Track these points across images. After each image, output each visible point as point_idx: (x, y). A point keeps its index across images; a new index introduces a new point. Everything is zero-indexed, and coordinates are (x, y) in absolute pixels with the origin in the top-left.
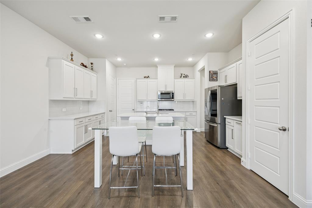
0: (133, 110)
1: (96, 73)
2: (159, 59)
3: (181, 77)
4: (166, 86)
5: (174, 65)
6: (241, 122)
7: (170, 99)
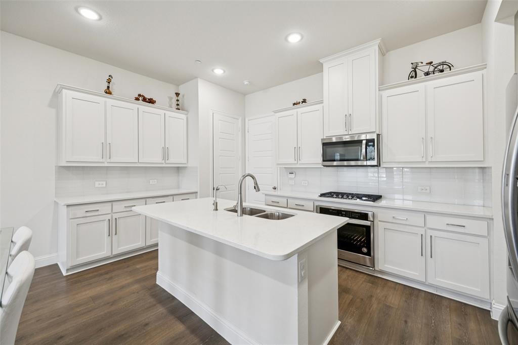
0: (274, 188)
1: (185, 112)
3: (414, 76)
4: (348, 119)
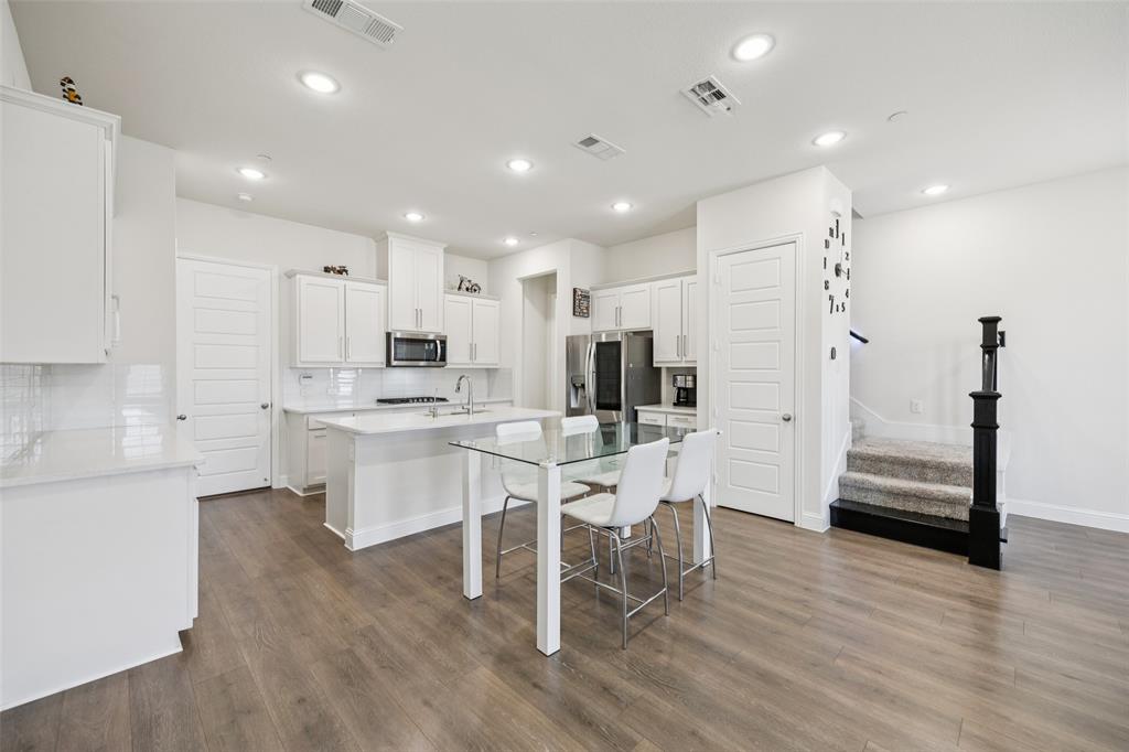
0: (264, 407)
2: (424, 217)
3: (460, 288)
4: (418, 313)
5: (445, 246)
6: (695, 415)
7: (435, 360)
